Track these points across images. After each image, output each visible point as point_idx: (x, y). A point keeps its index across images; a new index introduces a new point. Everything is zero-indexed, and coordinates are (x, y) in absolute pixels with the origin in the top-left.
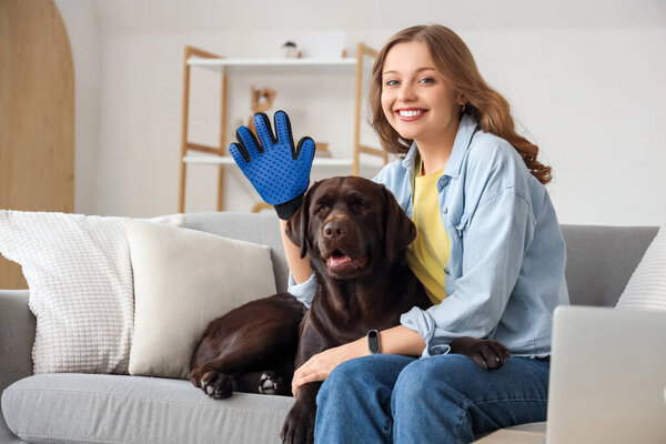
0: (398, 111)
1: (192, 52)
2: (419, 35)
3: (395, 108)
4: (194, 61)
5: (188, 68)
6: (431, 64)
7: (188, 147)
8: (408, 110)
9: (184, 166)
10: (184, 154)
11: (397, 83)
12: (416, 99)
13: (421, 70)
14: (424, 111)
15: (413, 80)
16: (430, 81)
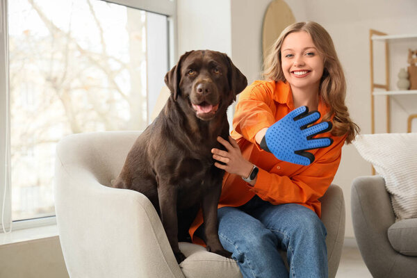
0: (293, 72)
1: (373, 32)
2: (303, 28)
3: (291, 70)
4: (375, 37)
5: (371, 42)
6: (312, 45)
7: (375, 86)
8: (300, 71)
9: (373, 97)
10: (372, 91)
11: (291, 56)
12: (305, 65)
13: (306, 48)
14: (309, 71)
15: (302, 54)
16: (311, 54)
